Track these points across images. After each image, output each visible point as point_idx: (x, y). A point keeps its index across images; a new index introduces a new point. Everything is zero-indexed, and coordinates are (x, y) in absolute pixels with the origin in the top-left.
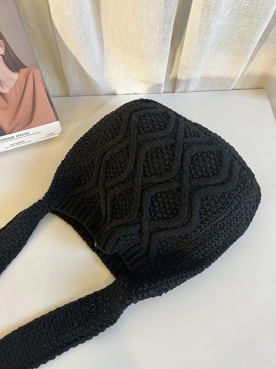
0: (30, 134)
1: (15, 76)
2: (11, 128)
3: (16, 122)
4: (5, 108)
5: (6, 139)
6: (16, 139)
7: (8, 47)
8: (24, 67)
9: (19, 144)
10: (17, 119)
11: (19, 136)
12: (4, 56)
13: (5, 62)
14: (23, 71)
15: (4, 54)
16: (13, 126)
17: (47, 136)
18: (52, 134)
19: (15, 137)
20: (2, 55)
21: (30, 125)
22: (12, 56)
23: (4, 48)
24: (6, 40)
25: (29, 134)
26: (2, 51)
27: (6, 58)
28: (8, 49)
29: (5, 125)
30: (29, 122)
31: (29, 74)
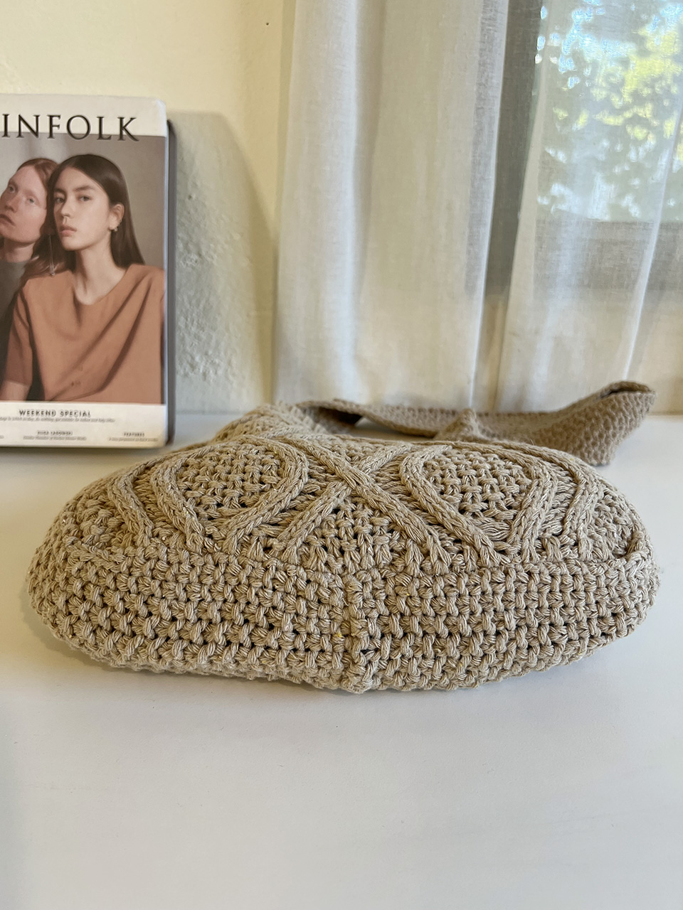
0: (92, 418)
2: (60, 389)
3: (75, 377)
4: (69, 337)
5: (37, 413)
7: (126, 219)
9: (58, 436)
10: (82, 369)
11: (66, 413)
12: (115, 233)
13: (111, 245)
14: (135, 269)
15: (116, 230)
16: (67, 383)
17: (126, 437)
18: (139, 437)
19: (58, 416)
20: (113, 231)
21: (102, 393)
22: (128, 236)
23: (121, 218)
24: (129, 207)
25: (88, 418)
26: (114, 223)
27: (117, 236)
28: (126, 223)
29: (51, 380)
30: (99, 389)
31: (142, 278)
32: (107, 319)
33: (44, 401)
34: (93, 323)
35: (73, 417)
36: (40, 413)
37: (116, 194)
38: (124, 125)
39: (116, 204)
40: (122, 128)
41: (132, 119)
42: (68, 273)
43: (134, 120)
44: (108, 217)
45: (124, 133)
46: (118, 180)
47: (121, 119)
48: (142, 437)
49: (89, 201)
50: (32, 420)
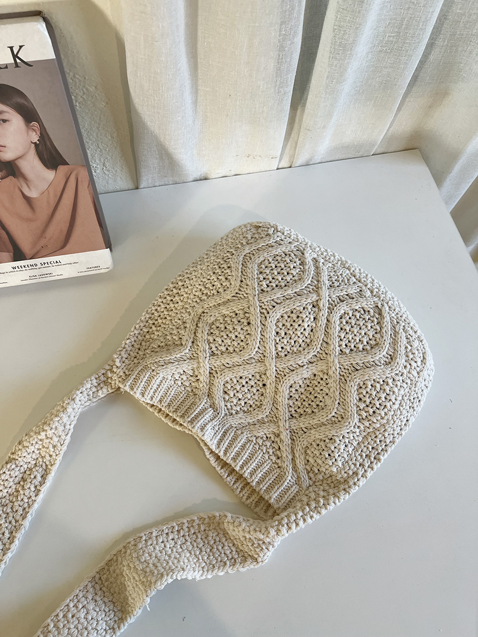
0: (62, 263)
1: (50, 175)
2: (34, 251)
3: (42, 242)
4: (29, 220)
5: (24, 267)
6: (39, 268)
7: (44, 133)
8: (65, 163)
9: (44, 276)
10: (46, 238)
11: (44, 263)
12: (38, 144)
13: (37, 154)
14: (62, 169)
15: (38, 142)
16: (38, 247)
17: (88, 270)
18: (97, 268)
19: (39, 266)
20: (35, 143)
21: (64, 249)
22: (50, 146)
23: (39, 133)
24: (42, 123)
25: (60, 264)
26: (35, 138)
27: (40, 147)
28: (44, 136)
29: (25, 245)
30: (63, 245)
31: (70, 175)
32: (53, 205)
33: (26, 260)
34: (43, 212)
35: (50, 265)
36: (26, 266)
37: (29, 115)
38: (15, 54)
39: (31, 122)
40: (15, 56)
41: (21, 47)
42: (11, 177)
43: (24, 47)
44: (28, 133)
45: (18, 61)
46: (26, 103)
47: (11, 48)
48: (99, 268)
49: (7, 123)
50: (23, 270)
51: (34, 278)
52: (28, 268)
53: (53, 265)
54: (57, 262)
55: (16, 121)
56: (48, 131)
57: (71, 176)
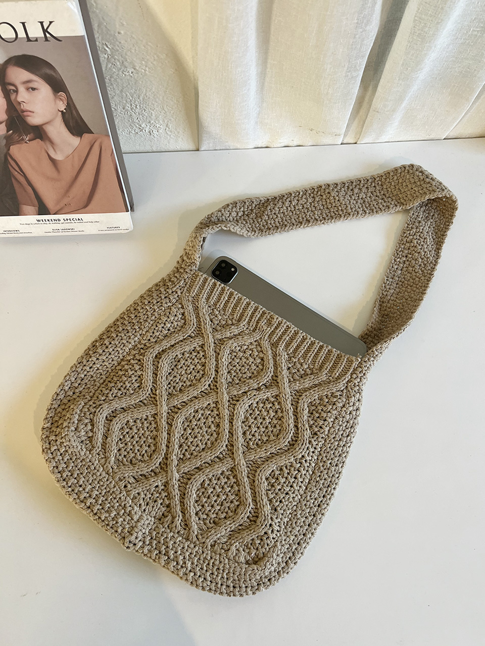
0: (84, 221)
1: (75, 141)
2: (58, 207)
3: (66, 201)
4: (54, 180)
5: (48, 220)
6: (62, 223)
7: (71, 103)
8: (90, 131)
9: (66, 231)
10: (69, 197)
11: (67, 220)
12: (65, 113)
13: (64, 121)
14: (87, 136)
15: (65, 111)
16: (62, 204)
17: (108, 229)
18: (117, 229)
19: (62, 221)
20: (62, 112)
21: (87, 209)
22: (76, 115)
23: (66, 103)
24: (70, 94)
25: (81, 221)
26: (62, 107)
27: (67, 116)
28: (70, 105)
29: (50, 203)
30: (85, 205)
31: (94, 142)
32: (77, 168)
33: (50, 214)
34: (68, 173)
35: (72, 221)
36: (50, 220)
37: (57, 86)
38: (45, 28)
39: (59, 92)
40: (45, 31)
41: (51, 23)
42: (38, 140)
43: (53, 23)
44: (55, 102)
45: (48, 35)
46: (54, 74)
47: (42, 23)
48: (119, 229)
49: (36, 91)
50: (47, 224)
51: (57, 231)
52: (51, 222)
53: (76, 221)
54: (79, 219)
55: (45, 90)
56: (74, 101)
57: (96, 144)
